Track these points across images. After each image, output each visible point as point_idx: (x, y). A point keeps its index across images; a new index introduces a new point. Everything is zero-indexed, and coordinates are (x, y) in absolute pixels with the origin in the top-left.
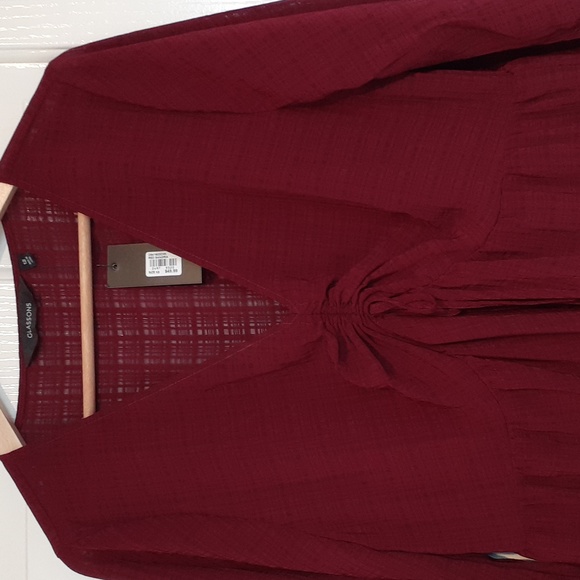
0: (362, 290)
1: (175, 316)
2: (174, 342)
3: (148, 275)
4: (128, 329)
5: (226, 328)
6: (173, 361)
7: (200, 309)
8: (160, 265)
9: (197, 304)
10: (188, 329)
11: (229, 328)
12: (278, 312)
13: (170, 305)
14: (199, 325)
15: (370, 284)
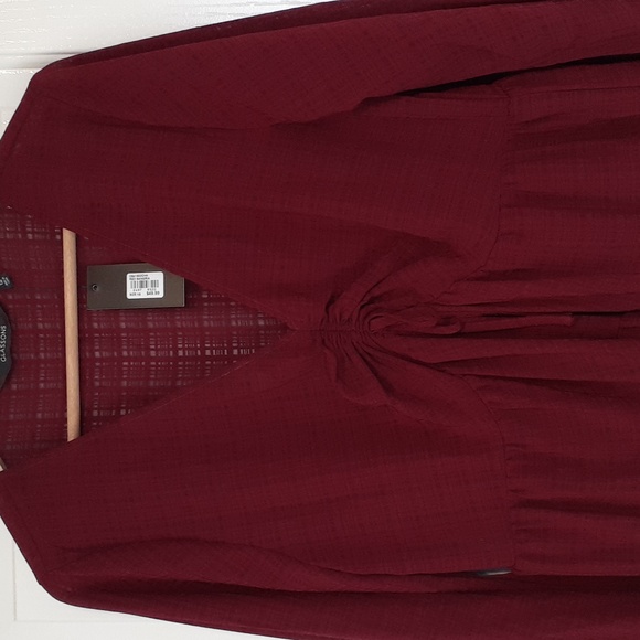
0: (362, 307)
1: (156, 337)
2: (153, 363)
3: (129, 297)
4: (105, 350)
5: (208, 348)
6: (152, 383)
7: (182, 329)
8: (142, 287)
9: (179, 324)
10: (169, 350)
11: (211, 349)
12: (262, 332)
13: (151, 325)
14: (180, 346)
15: (371, 301)
